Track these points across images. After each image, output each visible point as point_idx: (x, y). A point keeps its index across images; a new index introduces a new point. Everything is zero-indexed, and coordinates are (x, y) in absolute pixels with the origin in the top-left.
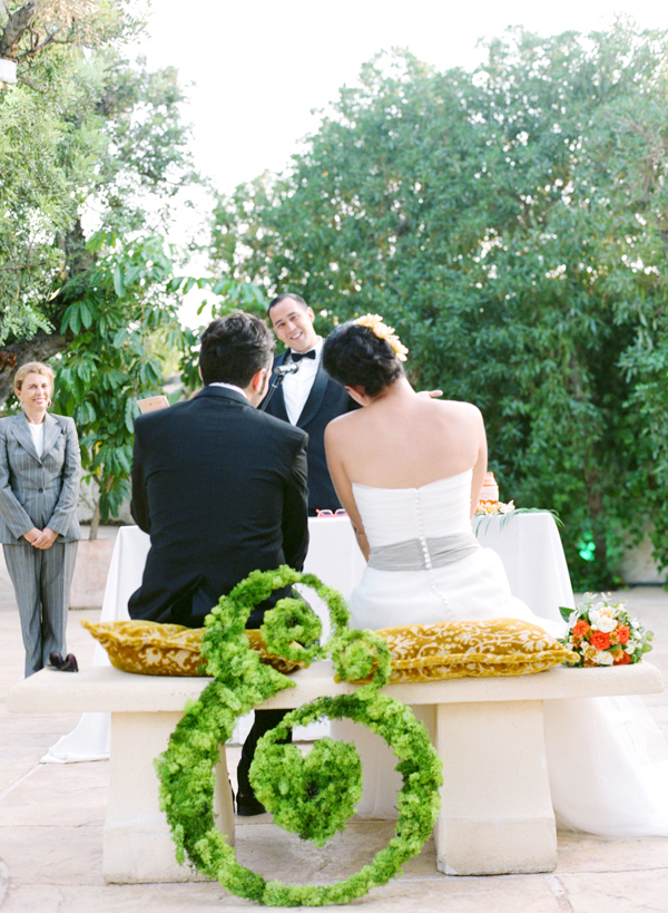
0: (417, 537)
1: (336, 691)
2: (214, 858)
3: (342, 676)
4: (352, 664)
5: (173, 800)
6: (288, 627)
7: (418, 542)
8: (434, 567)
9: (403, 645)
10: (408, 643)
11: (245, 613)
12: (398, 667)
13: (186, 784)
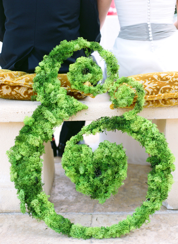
0: (146, 22)
1: (112, 114)
2: (42, 209)
3: (116, 105)
4: (122, 98)
5: (18, 176)
6: (83, 74)
7: (147, 25)
8: (154, 40)
9: (149, 86)
10: (153, 85)
11: (58, 65)
12: (148, 99)
13: (25, 166)
